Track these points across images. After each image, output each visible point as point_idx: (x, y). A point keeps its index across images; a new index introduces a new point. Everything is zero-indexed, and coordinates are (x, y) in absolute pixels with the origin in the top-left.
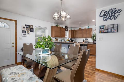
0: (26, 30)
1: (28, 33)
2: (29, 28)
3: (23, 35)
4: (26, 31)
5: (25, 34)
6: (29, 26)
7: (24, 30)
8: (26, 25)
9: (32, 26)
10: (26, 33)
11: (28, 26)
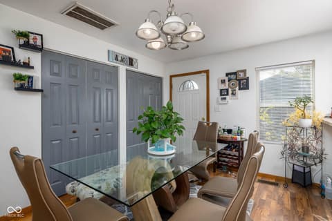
0: (227, 87)
1: (232, 94)
2: (236, 79)
3: (221, 102)
4: (227, 90)
5: (225, 98)
6: (235, 73)
7: (223, 87)
8: (227, 75)
9: (244, 71)
10: (227, 94)
11: (232, 76)
